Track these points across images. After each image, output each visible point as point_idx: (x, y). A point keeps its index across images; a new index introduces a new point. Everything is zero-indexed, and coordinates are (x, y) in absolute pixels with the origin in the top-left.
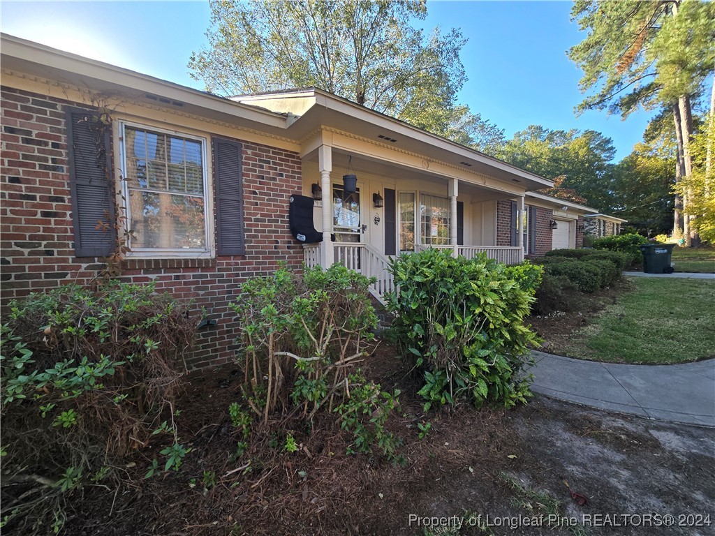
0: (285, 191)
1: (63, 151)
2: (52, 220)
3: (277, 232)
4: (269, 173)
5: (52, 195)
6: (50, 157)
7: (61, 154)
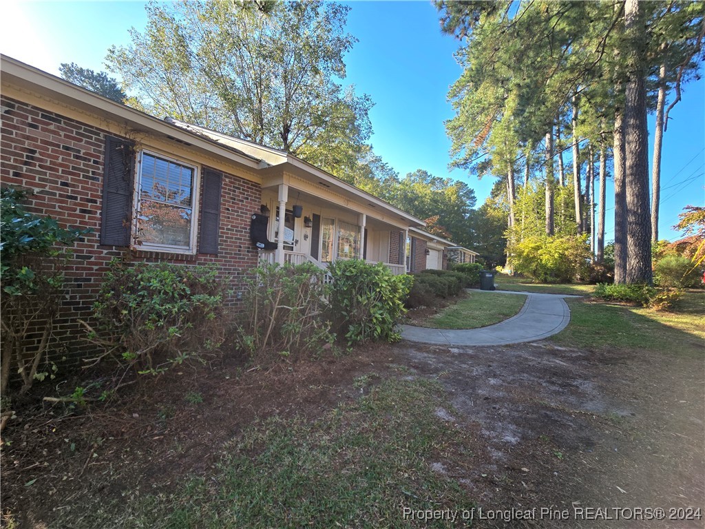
0: (249, 210)
1: (101, 167)
2: (87, 215)
3: (241, 239)
4: (239, 196)
5: (89, 197)
6: (91, 170)
7: (98, 169)
